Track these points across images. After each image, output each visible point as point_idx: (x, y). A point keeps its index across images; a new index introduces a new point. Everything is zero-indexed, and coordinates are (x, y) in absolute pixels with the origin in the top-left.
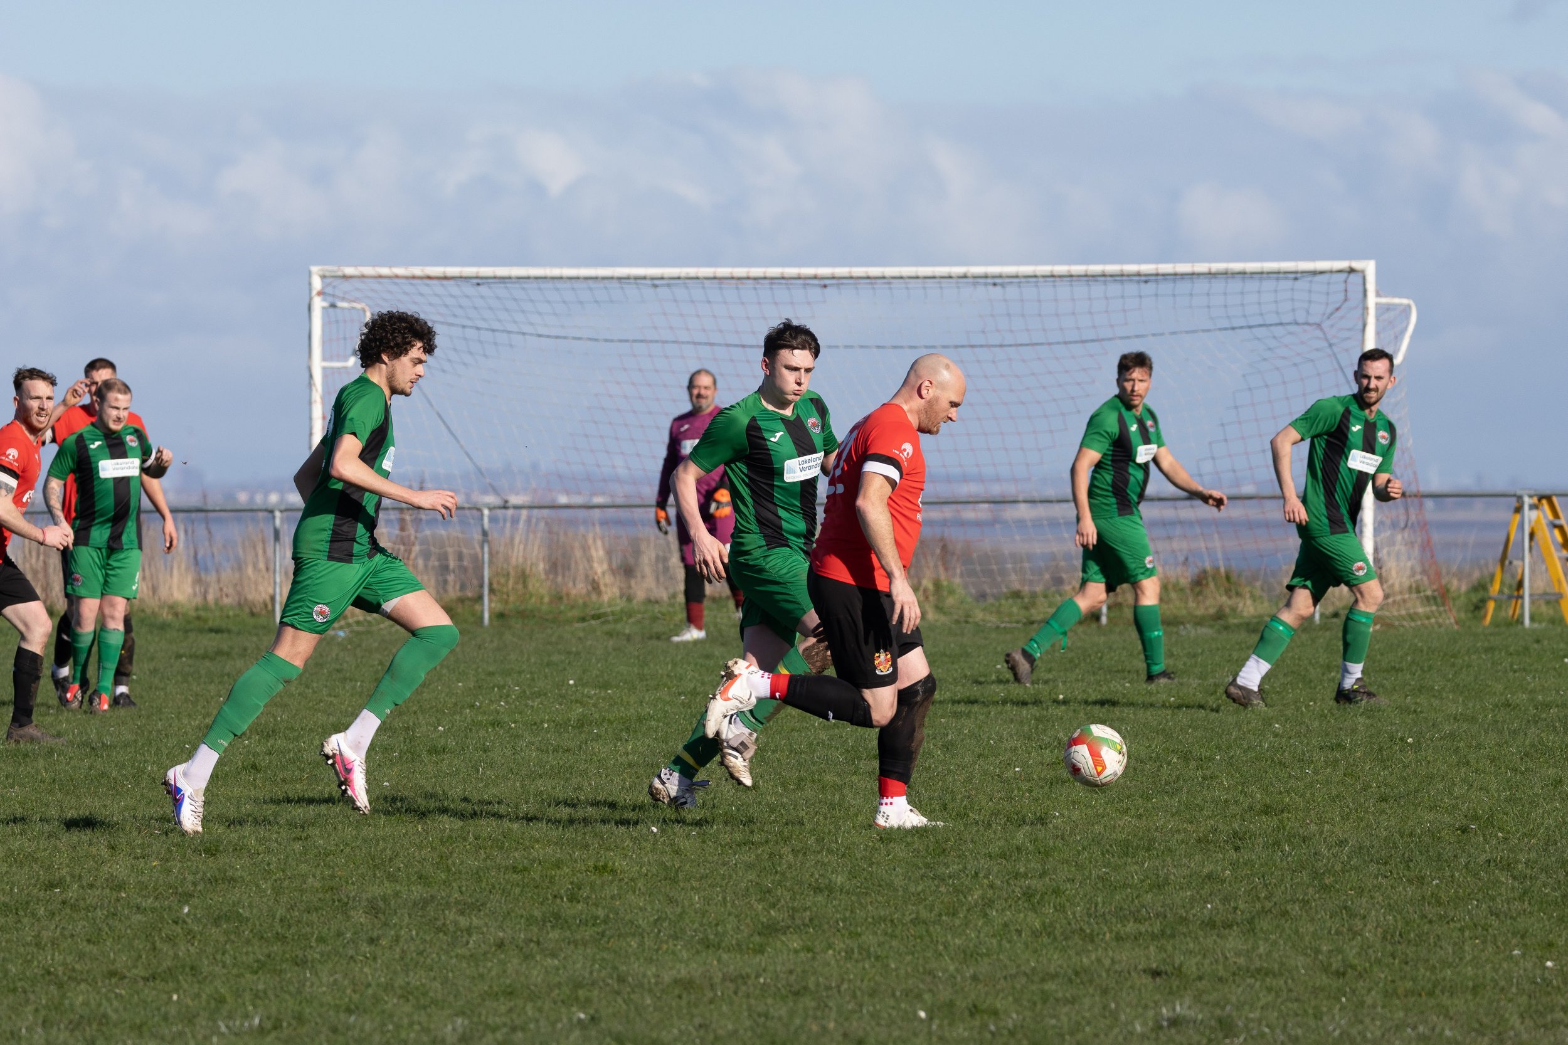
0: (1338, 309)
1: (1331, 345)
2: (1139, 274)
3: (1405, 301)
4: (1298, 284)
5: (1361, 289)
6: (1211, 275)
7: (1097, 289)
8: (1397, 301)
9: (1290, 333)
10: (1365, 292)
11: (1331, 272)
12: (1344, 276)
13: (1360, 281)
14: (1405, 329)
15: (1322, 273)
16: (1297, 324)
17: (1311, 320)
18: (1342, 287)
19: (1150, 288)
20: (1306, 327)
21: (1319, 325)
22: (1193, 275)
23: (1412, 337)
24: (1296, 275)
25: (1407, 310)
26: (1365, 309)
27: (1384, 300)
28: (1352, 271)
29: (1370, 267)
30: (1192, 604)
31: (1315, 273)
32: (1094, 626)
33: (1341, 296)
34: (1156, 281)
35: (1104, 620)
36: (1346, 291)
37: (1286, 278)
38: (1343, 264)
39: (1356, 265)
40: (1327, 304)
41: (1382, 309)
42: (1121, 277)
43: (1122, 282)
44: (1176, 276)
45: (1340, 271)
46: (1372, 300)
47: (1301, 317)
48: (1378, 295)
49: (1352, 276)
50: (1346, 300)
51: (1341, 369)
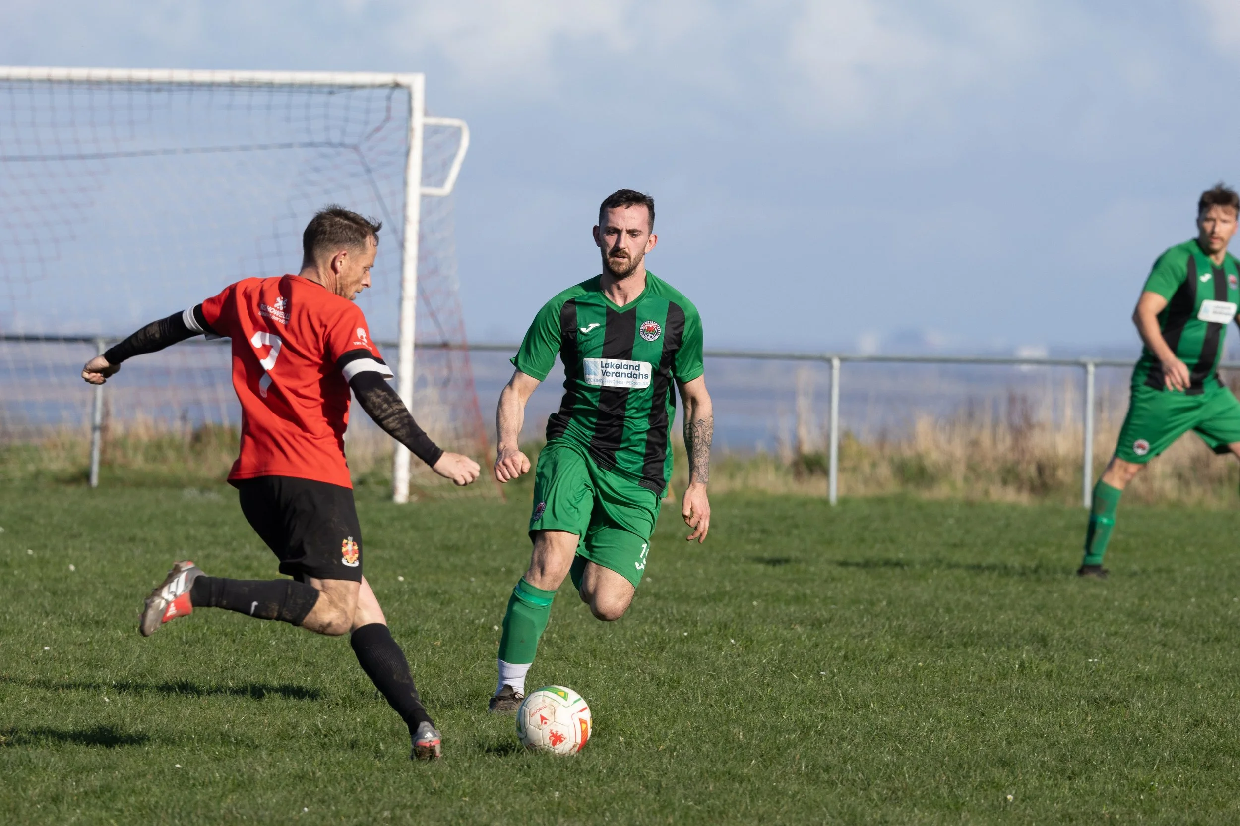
0: (378, 129)
1: (368, 171)
2: (149, 82)
3: (455, 122)
4: (334, 99)
5: (405, 107)
6: (233, 86)
7: (101, 97)
8: (447, 122)
9: (324, 156)
10: (410, 110)
11: (373, 86)
12: (386, 92)
13: (405, 97)
14: (453, 157)
15: (362, 87)
16: (330, 144)
17: (348, 140)
18: (384, 104)
19: (160, 98)
20: (342, 150)
21: (355, 148)
22: (211, 86)
23: (464, 165)
24: (332, 89)
25: (456, 133)
26: (409, 130)
27: (433, 121)
28: (397, 86)
29: (417, 82)
30: (191, 464)
31: (353, 87)
32: (83, 488)
33: (383, 115)
34: (170, 91)
35: (95, 481)
36: (388, 109)
37: (320, 92)
38: (386, 78)
39: (403, 79)
40: (366, 123)
41: (430, 132)
42: (130, 85)
43: (130, 90)
44: (193, 86)
45: (382, 86)
46: (419, 121)
47: (335, 137)
48: (426, 113)
49: (397, 93)
50: (388, 119)
51: (380, 198)
